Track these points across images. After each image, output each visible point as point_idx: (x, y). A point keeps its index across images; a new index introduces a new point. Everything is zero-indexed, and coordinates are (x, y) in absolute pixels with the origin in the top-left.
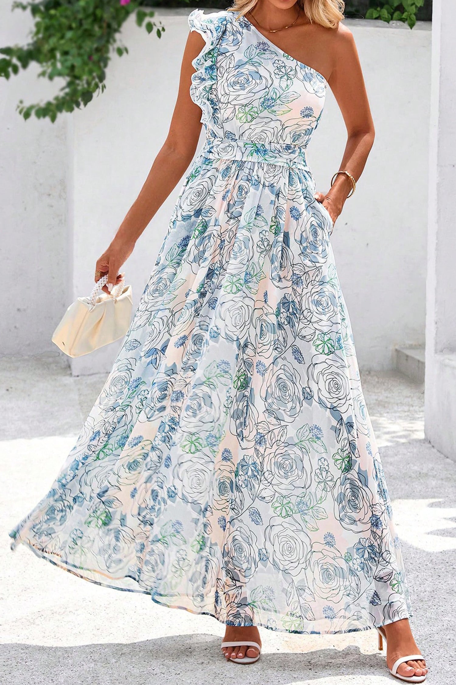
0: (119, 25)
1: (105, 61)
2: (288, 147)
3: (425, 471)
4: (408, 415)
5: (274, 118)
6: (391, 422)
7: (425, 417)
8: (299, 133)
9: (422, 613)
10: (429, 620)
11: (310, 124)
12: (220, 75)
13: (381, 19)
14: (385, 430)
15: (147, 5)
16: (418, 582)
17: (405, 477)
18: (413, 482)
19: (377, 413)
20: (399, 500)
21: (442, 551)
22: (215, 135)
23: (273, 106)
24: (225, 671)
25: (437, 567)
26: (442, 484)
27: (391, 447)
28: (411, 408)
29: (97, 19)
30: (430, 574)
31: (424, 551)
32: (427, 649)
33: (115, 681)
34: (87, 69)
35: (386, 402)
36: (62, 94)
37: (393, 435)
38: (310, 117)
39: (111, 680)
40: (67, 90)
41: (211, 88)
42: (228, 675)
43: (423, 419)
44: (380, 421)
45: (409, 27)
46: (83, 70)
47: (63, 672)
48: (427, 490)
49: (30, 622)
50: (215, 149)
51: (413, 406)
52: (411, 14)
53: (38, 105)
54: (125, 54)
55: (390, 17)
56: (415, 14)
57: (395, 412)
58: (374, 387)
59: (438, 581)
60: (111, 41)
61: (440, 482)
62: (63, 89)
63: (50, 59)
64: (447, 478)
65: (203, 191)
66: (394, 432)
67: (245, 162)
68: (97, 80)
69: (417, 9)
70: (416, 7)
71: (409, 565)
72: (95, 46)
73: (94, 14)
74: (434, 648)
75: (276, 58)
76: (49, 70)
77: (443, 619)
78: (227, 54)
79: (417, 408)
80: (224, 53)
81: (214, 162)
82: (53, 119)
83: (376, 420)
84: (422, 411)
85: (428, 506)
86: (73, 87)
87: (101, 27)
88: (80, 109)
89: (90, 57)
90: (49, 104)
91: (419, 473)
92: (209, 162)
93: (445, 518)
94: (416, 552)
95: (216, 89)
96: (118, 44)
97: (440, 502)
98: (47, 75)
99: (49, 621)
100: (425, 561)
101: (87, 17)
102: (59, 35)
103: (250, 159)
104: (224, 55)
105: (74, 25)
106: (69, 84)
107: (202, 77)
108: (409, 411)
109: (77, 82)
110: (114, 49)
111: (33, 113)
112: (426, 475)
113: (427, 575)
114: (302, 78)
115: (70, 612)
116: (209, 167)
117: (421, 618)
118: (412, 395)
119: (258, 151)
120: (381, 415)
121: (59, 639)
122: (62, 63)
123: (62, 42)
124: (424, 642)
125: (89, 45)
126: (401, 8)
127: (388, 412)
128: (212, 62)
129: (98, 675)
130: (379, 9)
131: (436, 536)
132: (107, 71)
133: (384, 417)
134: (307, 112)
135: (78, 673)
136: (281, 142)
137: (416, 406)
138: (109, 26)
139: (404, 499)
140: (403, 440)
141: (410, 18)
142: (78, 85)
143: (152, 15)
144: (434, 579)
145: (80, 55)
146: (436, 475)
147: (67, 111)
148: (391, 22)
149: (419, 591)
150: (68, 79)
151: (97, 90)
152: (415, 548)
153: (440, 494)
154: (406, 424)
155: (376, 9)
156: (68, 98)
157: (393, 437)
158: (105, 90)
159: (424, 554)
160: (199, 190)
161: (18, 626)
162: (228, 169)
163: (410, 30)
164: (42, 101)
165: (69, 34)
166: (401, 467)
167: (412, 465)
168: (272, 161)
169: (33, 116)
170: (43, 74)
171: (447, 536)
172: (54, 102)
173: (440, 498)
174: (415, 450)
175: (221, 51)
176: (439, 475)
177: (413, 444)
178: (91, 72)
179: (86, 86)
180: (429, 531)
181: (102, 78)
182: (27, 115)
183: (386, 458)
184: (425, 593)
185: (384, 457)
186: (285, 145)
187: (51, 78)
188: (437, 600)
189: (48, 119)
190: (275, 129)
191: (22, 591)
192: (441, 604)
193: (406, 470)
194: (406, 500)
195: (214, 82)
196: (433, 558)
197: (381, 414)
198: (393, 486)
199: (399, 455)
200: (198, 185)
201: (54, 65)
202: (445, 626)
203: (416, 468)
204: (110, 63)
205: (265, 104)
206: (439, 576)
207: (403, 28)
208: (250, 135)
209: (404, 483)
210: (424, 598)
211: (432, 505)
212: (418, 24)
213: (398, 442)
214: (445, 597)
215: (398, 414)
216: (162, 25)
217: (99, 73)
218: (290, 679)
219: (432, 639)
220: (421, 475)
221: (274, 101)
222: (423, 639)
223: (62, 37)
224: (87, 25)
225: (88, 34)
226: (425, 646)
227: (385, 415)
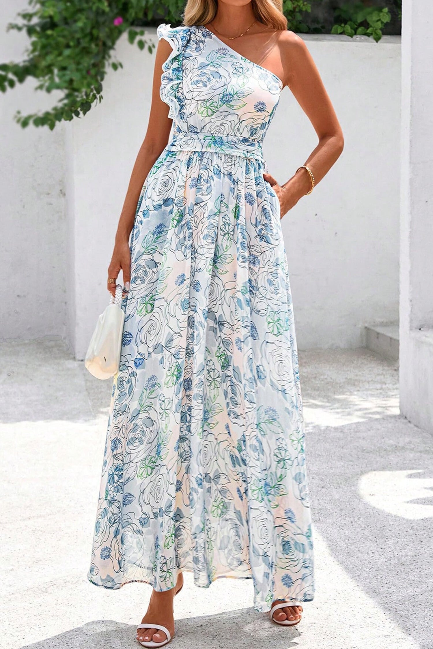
0: (114, 43)
1: (102, 75)
2: (245, 140)
3: (401, 444)
4: (381, 393)
5: (232, 112)
6: (363, 399)
7: (399, 394)
8: (256, 127)
9: (403, 576)
10: (412, 582)
11: (264, 118)
12: (185, 76)
13: (345, 34)
14: (356, 407)
15: (138, 25)
16: (399, 548)
17: (380, 450)
18: (388, 455)
19: (347, 392)
20: (374, 472)
21: (423, 518)
22: (180, 130)
23: (231, 101)
24: (221, 633)
25: (418, 534)
26: (421, 456)
27: (363, 423)
28: (384, 386)
29: (93, 38)
30: (411, 540)
31: (404, 519)
32: (411, 609)
33: (125, 644)
34: (85, 82)
35: (356, 380)
36: (60, 105)
37: (366, 411)
38: (263, 112)
39: (122, 643)
40: (66, 101)
41: (178, 88)
42: (224, 637)
43: (398, 396)
44: (350, 400)
45: (375, 41)
46: (82, 83)
47: (77, 636)
48: (405, 462)
49: (42, 591)
50: (177, 142)
51: (386, 384)
52: (376, 29)
53: (36, 115)
54: (119, 68)
55: (353, 32)
56: (381, 29)
57: (367, 390)
58: (344, 365)
59: (420, 546)
60: (107, 57)
61: (418, 454)
62: (61, 100)
63: (47, 74)
64: (426, 451)
65: (168, 181)
66: (366, 409)
67: (205, 152)
68: (95, 92)
69: (383, 24)
70: (382, 22)
71: (388, 532)
72: (92, 61)
73: (91, 34)
74: (418, 608)
75: (235, 61)
76: (47, 84)
77: (427, 581)
78: (191, 58)
79: (390, 386)
80: (188, 57)
81: (177, 154)
82: (52, 127)
83: (347, 398)
84: (396, 389)
85: (407, 477)
86: (71, 99)
87: (97, 45)
88: (80, 118)
89: (88, 72)
90: (47, 114)
91: (395, 446)
92: (173, 155)
93: (425, 488)
94: (395, 519)
95: (182, 88)
96: (112, 60)
97: (419, 473)
98: (44, 89)
99: (62, 590)
100: (405, 528)
101: (85, 36)
102: (56, 52)
103: (209, 150)
104: (188, 59)
105: (72, 44)
106: (68, 96)
107: (170, 78)
108: (381, 389)
109: (76, 94)
110: (109, 64)
111: (31, 122)
112: (403, 448)
113: (408, 540)
114: (257, 77)
115: (83, 581)
116: (172, 159)
117: (403, 581)
118: (384, 373)
119: (215, 142)
120: (351, 394)
121: (72, 606)
122: (60, 77)
123: (60, 58)
124: (406, 603)
125: (87, 62)
126: (365, 24)
127: (358, 391)
128: (178, 65)
129: (110, 639)
130: (343, 25)
131: (416, 505)
132: (103, 83)
133: (355, 395)
134: (260, 107)
135: (92, 637)
136: (238, 134)
137: (389, 384)
138: (104, 44)
139: (380, 471)
140: (377, 416)
141: (376, 33)
142: (77, 96)
143: (142, 33)
144: (416, 544)
145: (78, 70)
146: (414, 448)
147: (66, 120)
148: (355, 37)
149: (400, 556)
150: (66, 91)
151: (95, 101)
152: (394, 516)
153: (419, 465)
154: (380, 402)
155: (340, 26)
156: (66, 108)
157: (366, 414)
158: (102, 100)
159: (404, 522)
160: (166, 180)
161: (30, 594)
162: (190, 160)
163: (375, 43)
164: (39, 111)
165: (67, 52)
166: (376, 442)
167: (387, 439)
168: (229, 151)
169: (31, 125)
170: (41, 87)
171: (428, 504)
172: (52, 112)
173: (419, 469)
174: (390, 426)
175: (186, 56)
176: (417, 448)
177: (387, 420)
178: (89, 85)
179: (85, 97)
180: (408, 500)
181: (99, 90)
182: (25, 124)
183: (358, 434)
184: (407, 558)
185: (357, 432)
186: (242, 138)
187: (49, 90)
188: (420, 564)
189: (46, 128)
190: (232, 122)
191: (33, 563)
192: (424, 567)
193: (381, 444)
194: (382, 472)
195: (180, 81)
196: (413, 525)
197: (351, 392)
198: (366, 459)
199: (373, 430)
200: (164, 176)
201: (52, 79)
202: (429, 588)
203: (391, 442)
204: (106, 77)
205: (224, 100)
206: (422, 542)
207: (369, 42)
208: (210, 128)
209: (379, 456)
210: (406, 562)
211: (410, 476)
212: (385, 38)
213: (370, 417)
214: (429, 561)
215: (370, 392)
216: (152, 42)
217: (97, 86)
218: (279, 638)
219: (416, 600)
220: (396, 448)
221: (231, 96)
222: (407, 600)
223: (60, 54)
224: (84, 43)
225: (86, 51)
226: (408, 607)
227: (356, 393)
